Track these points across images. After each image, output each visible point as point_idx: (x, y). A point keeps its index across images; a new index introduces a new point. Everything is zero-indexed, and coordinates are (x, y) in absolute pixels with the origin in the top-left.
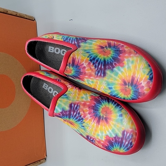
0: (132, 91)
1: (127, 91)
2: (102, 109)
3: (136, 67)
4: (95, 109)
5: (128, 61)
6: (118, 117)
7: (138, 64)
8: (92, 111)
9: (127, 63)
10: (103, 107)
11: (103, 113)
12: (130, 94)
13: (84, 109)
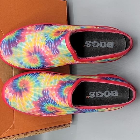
0: (18, 86)
1: (23, 84)
2: (38, 60)
3: (23, 104)
4: (42, 57)
5: (31, 107)
6: (22, 61)
7: (23, 107)
8: (43, 55)
9: (31, 105)
10: (38, 62)
11: (35, 58)
12: (20, 83)
13: (48, 53)
